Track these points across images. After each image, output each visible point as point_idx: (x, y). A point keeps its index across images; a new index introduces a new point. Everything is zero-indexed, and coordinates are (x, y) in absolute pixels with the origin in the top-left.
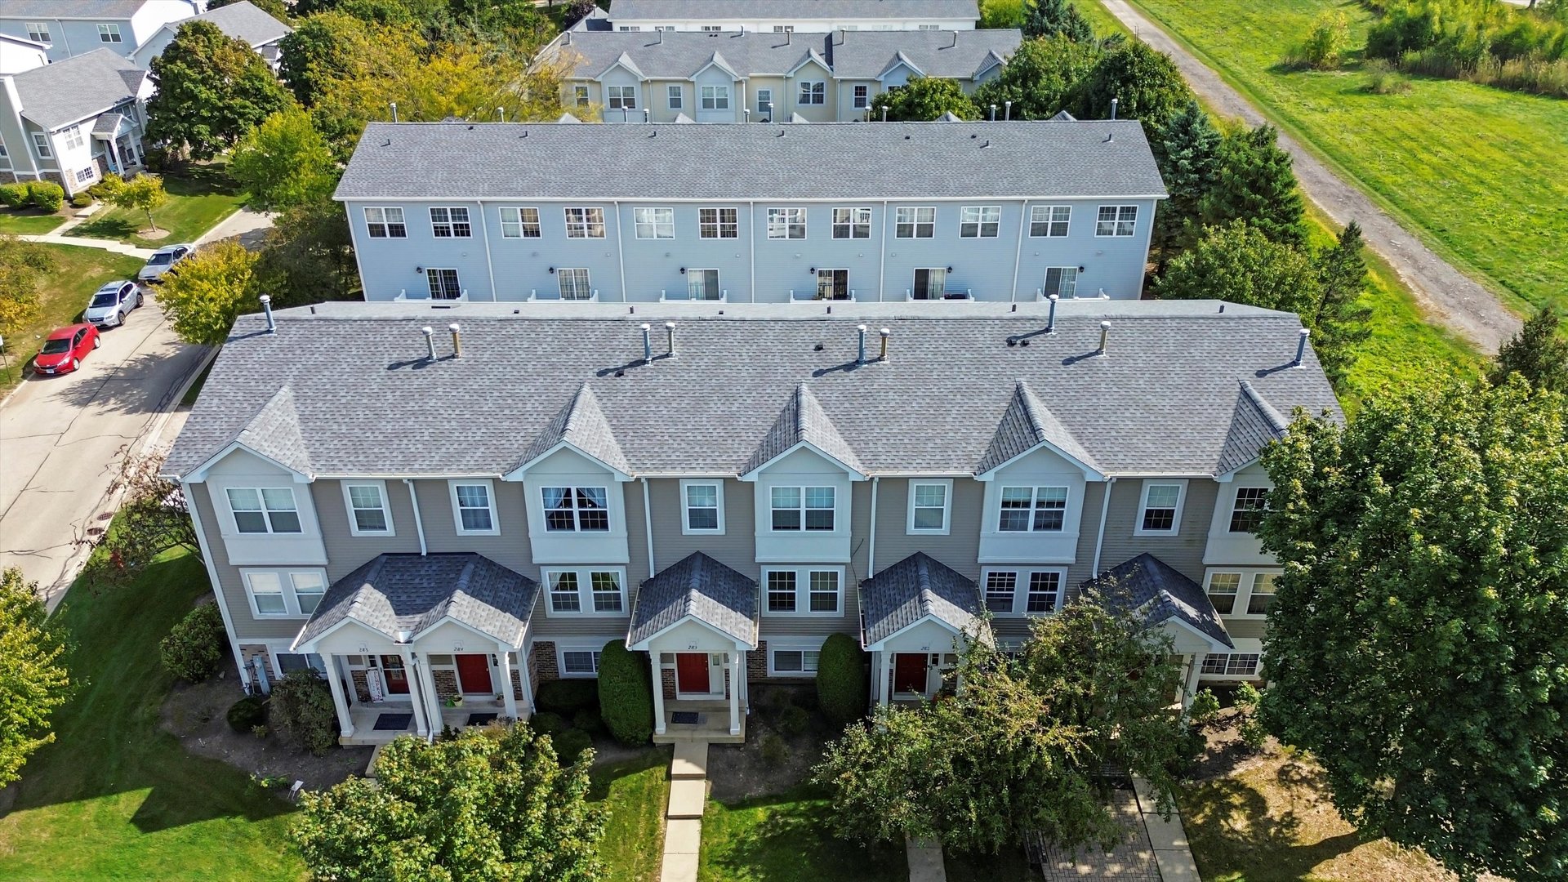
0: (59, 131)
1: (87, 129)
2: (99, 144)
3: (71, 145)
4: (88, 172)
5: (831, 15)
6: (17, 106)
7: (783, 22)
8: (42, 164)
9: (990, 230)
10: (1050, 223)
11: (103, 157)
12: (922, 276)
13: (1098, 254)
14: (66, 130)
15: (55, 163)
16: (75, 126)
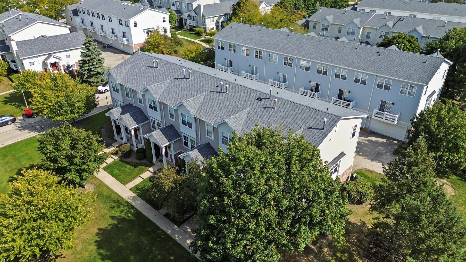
0: (208, 18)
1: (215, 19)
2: (217, 22)
3: (211, 22)
4: (213, 28)
5: (432, 13)
6: (202, 11)
7: (413, 13)
8: (203, 25)
9: (364, 82)
10: (384, 85)
11: (218, 26)
12: (341, 92)
13: (400, 100)
14: (210, 18)
15: (206, 25)
16: (213, 17)
